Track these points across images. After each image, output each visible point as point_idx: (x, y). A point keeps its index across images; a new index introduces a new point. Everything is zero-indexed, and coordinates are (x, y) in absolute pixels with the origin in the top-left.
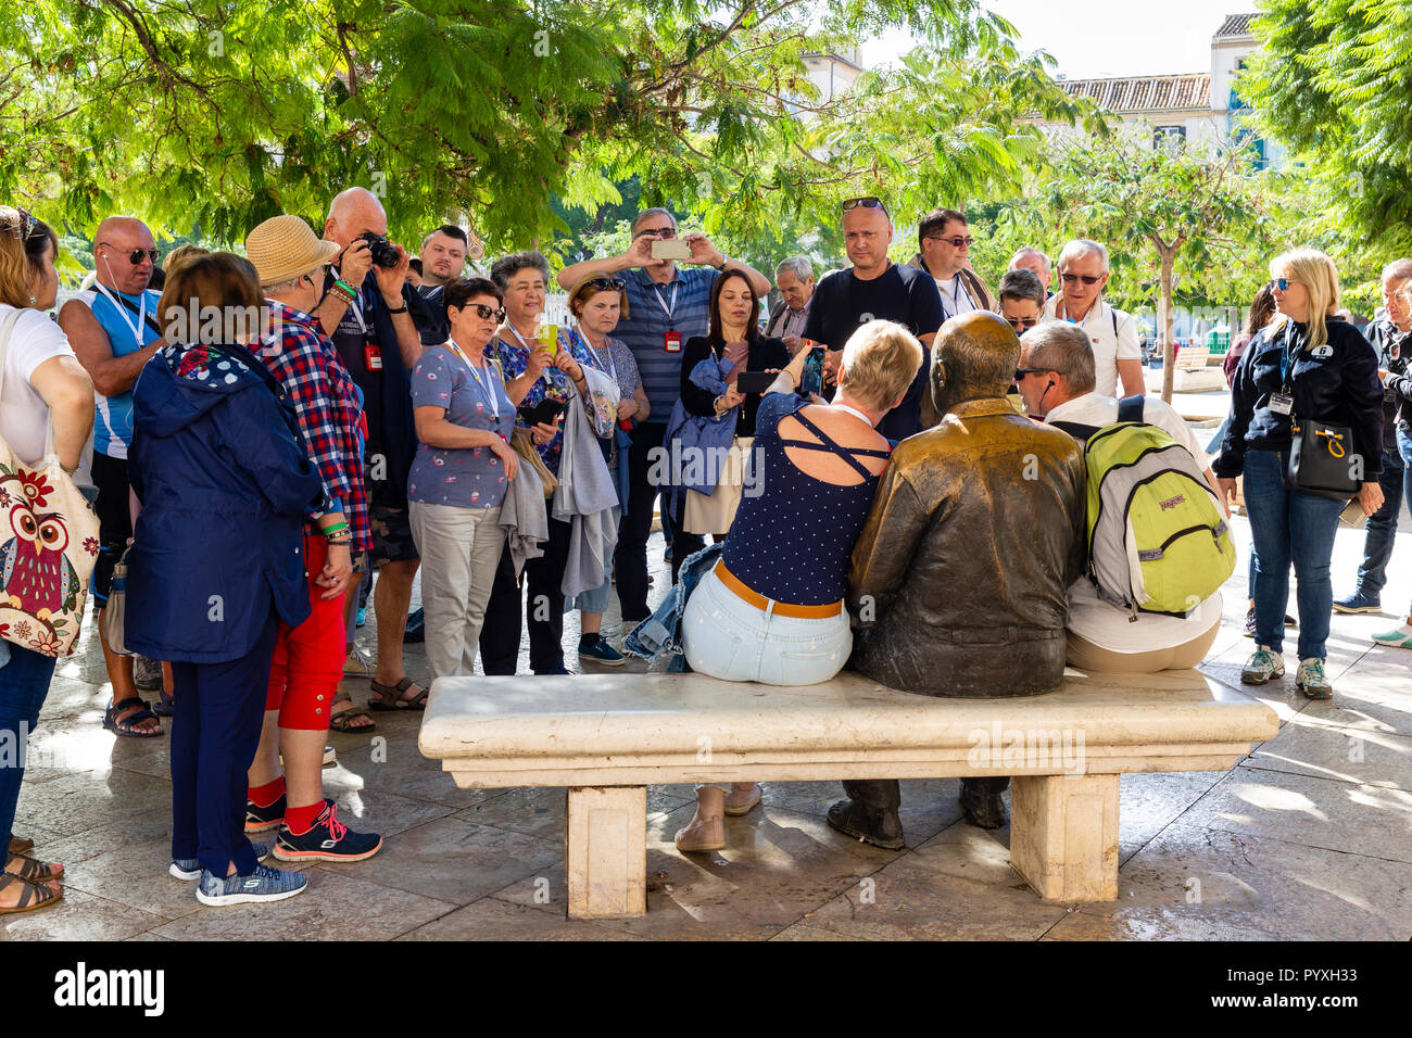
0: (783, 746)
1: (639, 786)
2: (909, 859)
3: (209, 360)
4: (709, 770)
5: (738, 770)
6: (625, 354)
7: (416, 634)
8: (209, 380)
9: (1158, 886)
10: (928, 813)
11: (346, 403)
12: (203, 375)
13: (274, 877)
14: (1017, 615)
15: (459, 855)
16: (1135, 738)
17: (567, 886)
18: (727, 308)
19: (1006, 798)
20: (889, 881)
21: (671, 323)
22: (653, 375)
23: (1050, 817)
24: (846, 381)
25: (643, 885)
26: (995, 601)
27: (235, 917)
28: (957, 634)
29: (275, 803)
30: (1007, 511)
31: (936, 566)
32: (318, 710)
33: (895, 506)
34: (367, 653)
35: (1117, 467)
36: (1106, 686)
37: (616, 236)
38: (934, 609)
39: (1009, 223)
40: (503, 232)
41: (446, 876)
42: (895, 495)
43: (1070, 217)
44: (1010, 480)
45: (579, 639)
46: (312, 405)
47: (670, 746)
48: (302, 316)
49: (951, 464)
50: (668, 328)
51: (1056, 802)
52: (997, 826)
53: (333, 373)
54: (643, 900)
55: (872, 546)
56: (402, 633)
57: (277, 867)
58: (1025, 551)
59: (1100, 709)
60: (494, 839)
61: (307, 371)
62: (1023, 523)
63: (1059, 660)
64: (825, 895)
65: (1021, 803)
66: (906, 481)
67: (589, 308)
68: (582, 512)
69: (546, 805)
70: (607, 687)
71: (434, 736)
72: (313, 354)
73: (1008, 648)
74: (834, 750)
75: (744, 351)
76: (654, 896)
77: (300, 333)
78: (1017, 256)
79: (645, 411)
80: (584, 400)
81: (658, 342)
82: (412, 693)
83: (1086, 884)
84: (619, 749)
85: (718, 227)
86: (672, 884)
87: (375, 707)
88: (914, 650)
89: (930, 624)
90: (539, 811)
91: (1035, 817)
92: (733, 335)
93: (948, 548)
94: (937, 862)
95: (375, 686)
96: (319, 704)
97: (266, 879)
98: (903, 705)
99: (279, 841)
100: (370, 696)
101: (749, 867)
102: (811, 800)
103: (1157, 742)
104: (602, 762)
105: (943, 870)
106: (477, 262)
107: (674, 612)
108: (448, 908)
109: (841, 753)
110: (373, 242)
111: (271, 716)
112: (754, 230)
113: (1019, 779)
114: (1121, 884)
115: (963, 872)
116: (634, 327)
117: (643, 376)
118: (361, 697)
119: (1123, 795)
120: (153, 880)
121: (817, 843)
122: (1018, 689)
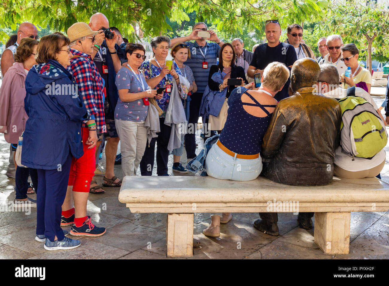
0: (239, 201)
1: (191, 213)
2: (280, 239)
3: (50, 69)
4: (215, 208)
5: (225, 208)
6: (189, 70)
7: (118, 162)
8: (49, 75)
9: (362, 250)
10: (287, 224)
11: (98, 84)
12: (48, 74)
13: (70, 241)
14: (318, 159)
15: (131, 235)
16: (356, 200)
17: (167, 246)
18: (225, 56)
19: (313, 219)
20: (274, 246)
21: (204, 59)
22: (199, 77)
23: (327, 226)
24: (264, 81)
25: (192, 246)
26: (311, 154)
27: (56, 254)
28: (298, 165)
29: (71, 216)
30: (315, 124)
31: (291, 142)
32: (86, 186)
33: (278, 122)
34: (102, 168)
35: (347, 110)
36: (347, 183)
37: (188, 31)
38: (290, 156)
39: (318, 29)
40: (150, 29)
41: (127, 242)
42: (278, 118)
43: (338, 28)
44: (316, 114)
45: (173, 164)
46: (86, 84)
47: (202, 200)
48: (85, 55)
49: (297, 109)
50: (203, 61)
51: (329, 220)
52: (310, 229)
53: (94, 74)
54: (192, 251)
55: (270, 135)
56: (114, 161)
57: (71, 238)
58: (321, 138)
59: (345, 190)
60: (143, 230)
61: (85, 72)
62: (320, 129)
63: (331, 174)
64: (252, 250)
65: (318, 221)
66: (282, 114)
67: (178, 54)
68: (175, 123)
69: (161, 219)
70: (181, 180)
71: (124, 195)
72: (88, 67)
73: (314, 170)
74: (256, 202)
75: (230, 70)
76: (195, 250)
77: (84, 60)
78: (320, 40)
79: (196, 89)
80: (178, 86)
81: (200, 65)
82: (117, 181)
83: (339, 248)
84: (185, 201)
85: (221, 29)
86: (201, 246)
87: (105, 186)
88: (283, 170)
89: (289, 162)
90: (158, 221)
91: (322, 226)
92: (226, 64)
93: (295, 136)
94: (290, 240)
95: (105, 179)
96: (86, 184)
97: (67, 242)
98: (279, 188)
99: (72, 229)
100: (103, 182)
101: (227, 241)
102: (248, 219)
103: (363, 202)
104: (179, 205)
105: (292, 243)
106: (142, 39)
107: (203, 157)
108: (127, 253)
109: (258, 204)
110: (105, 30)
111: (70, 188)
112: (233, 30)
113: (317, 213)
114: (350, 248)
115: (298, 243)
116: (192, 61)
117: (195, 77)
118: (100, 182)
119: (352, 219)
120: (29, 242)
121: (250, 233)
122: (318, 183)
